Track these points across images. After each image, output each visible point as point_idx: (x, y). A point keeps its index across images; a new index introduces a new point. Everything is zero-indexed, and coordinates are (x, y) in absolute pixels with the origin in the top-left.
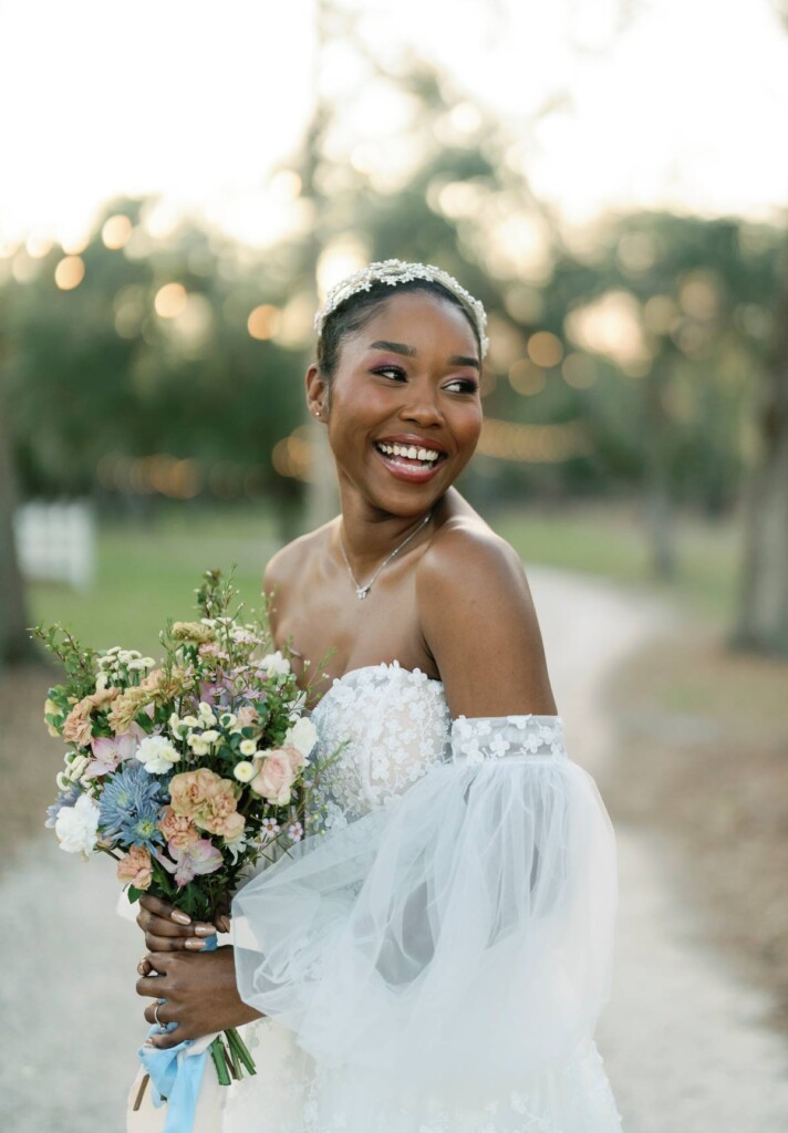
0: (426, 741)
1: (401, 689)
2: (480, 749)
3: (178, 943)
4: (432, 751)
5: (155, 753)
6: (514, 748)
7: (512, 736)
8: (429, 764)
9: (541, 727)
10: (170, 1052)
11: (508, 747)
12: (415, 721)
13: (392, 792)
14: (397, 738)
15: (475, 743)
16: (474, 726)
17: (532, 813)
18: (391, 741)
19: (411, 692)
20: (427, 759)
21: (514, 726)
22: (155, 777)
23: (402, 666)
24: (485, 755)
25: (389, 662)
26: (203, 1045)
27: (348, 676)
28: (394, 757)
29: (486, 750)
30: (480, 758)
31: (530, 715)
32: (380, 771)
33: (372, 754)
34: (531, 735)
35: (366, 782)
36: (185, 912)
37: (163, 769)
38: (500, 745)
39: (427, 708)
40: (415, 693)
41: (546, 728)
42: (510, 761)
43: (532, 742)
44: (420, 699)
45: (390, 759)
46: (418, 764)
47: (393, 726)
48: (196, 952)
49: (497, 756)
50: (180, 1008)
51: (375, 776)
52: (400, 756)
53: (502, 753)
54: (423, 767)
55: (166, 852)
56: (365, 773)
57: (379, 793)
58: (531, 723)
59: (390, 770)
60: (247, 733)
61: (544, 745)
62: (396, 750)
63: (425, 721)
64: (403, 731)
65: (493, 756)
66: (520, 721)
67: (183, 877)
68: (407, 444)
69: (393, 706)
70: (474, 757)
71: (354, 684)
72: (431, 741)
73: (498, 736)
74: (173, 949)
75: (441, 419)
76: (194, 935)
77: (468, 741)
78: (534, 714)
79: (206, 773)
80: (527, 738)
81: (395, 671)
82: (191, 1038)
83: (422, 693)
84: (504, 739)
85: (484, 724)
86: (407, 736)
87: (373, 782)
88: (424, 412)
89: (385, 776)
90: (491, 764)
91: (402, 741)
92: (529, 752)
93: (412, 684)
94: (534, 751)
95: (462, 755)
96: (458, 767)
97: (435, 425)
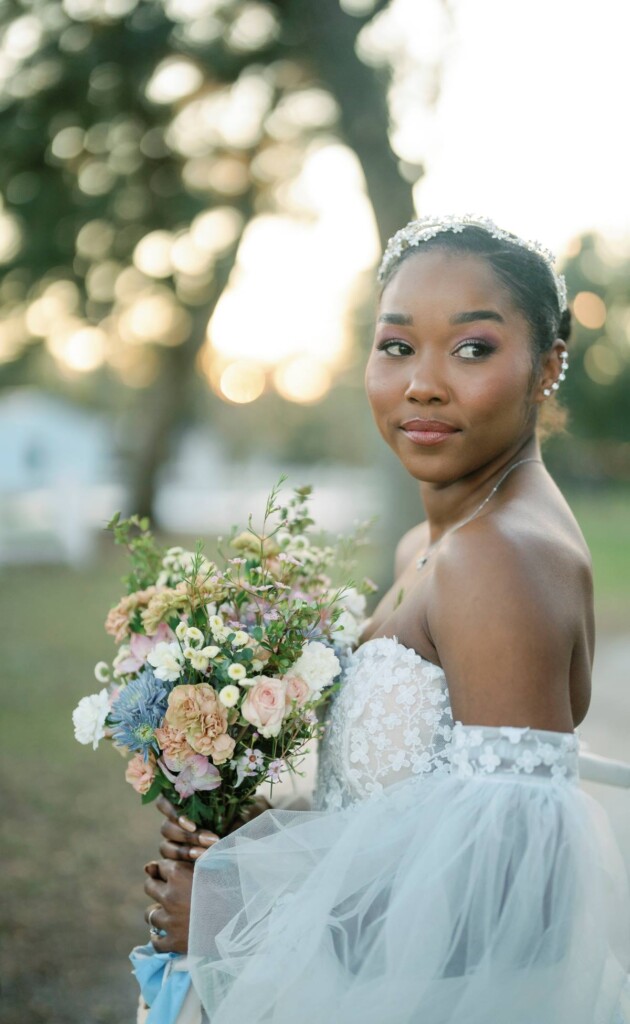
0: (412, 729)
1: (394, 669)
2: (470, 761)
3: (184, 851)
4: (418, 742)
6: (505, 764)
7: (503, 751)
8: (415, 755)
9: (540, 744)
11: (498, 763)
12: (402, 706)
13: (374, 779)
14: (380, 722)
15: (465, 754)
16: (467, 733)
18: (372, 724)
19: (403, 674)
20: (413, 749)
21: (506, 739)
22: (163, 683)
24: (474, 770)
28: (374, 741)
29: (475, 764)
30: (469, 773)
31: (527, 729)
33: (351, 735)
34: (527, 752)
38: (490, 760)
39: (418, 692)
41: (547, 746)
42: (498, 779)
43: (528, 759)
44: (412, 682)
45: (370, 743)
46: (401, 754)
47: (377, 708)
49: (486, 771)
50: (167, 919)
51: (355, 758)
52: (381, 741)
53: (491, 769)
54: (407, 757)
57: (359, 777)
58: (529, 738)
61: (542, 765)
62: (377, 734)
63: (413, 706)
64: (387, 715)
65: (482, 770)
66: (514, 734)
67: (185, 790)
69: (382, 687)
72: (417, 730)
73: (489, 748)
74: (178, 857)
76: (198, 844)
77: (459, 751)
78: (532, 728)
79: (206, 688)
80: (521, 755)
81: (393, 647)
83: (414, 676)
84: (495, 752)
85: (477, 733)
86: (392, 720)
89: (365, 760)
90: (479, 778)
91: (385, 726)
92: (522, 771)
93: (405, 665)
94: (529, 770)
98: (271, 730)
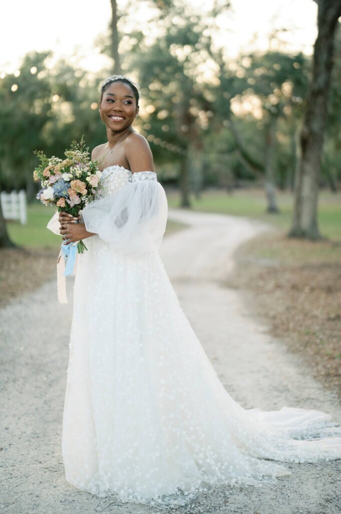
1: (118, 171)
3: (70, 222)
5: (66, 177)
6: (146, 178)
9: (152, 174)
10: (68, 246)
12: (121, 178)
14: (117, 181)
15: (138, 178)
16: (138, 174)
17: (150, 190)
18: (115, 182)
19: (120, 172)
21: (146, 173)
22: (66, 182)
23: (119, 166)
25: (116, 165)
26: (76, 243)
27: (107, 169)
29: (140, 179)
31: (150, 171)
32: (112, 188)
35: (109, 190)
36: (71, 214)
37: (68, 180)
38: (143, 177)
39: (124, 175)
40: (122, 172)
42: (145, 181)
48: (74, 223)
50: (70, 235)
52: (117, 185)
53: (144, 179)
55: (69, 199)
56: (109, 188)
58: (150, 173)
59: (115, 188)
60: (88, 171)
63: (123, 178)
65: (142, 180)
66: (148, 172)
67: (72, 205)
68: (115, 116)
70: (138, 181)
71: (108, 170)
72: (124, 183)
73: (143, 176)
74: (69, 223)
75: (122, 110)
76: (73, 220)
77: (136, 177)
79: (78, 180)
80: (149, 176)
81: (117, 167)
82: (74, 241)
85: (140, 174)
86: (119, 181)
87: (111, 190)
88: (117, 108)
90: (141, 182)
93: (121, 170)
95: (135, 181)
96: (133, 183)
97: (120, 111)
98: (96, 185)
